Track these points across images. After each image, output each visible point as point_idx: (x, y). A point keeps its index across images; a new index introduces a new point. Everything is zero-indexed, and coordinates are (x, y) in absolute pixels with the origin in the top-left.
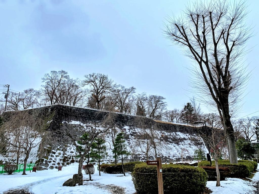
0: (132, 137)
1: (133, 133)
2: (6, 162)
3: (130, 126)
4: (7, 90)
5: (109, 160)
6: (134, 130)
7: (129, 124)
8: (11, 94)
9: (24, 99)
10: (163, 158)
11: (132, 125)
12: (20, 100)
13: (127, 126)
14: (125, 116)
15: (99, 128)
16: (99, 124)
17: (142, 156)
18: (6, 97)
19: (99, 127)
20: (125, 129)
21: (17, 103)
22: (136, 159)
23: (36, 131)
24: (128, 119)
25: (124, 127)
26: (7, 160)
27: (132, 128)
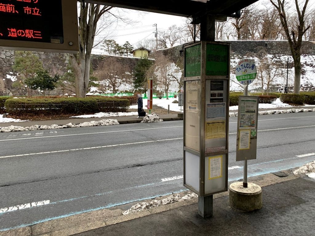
0: (274, 66)
1: (276, 61)
2: (161, 91)
3: (274, 54)
4: (156, 29)
5: (241, 90)
6: (279, 59)
7: (273, 51)
8: (159, 33)
9: (169, 36)
10: (313, 88)
11: (277, 52)
12: (167, 37)
13: (270, 54)
14: (268, 42)
15: (234, 60)
16: (235, 55)
17: (281, 86)
18: (156, 36)
19: (234, 58)
20: (266, 59)
21: (164, 41)
22: (273, 89)
23: (179, 67)
24: (273, 46)
25: (265, 56)
26: (162, 90)
27: (277, 56)
